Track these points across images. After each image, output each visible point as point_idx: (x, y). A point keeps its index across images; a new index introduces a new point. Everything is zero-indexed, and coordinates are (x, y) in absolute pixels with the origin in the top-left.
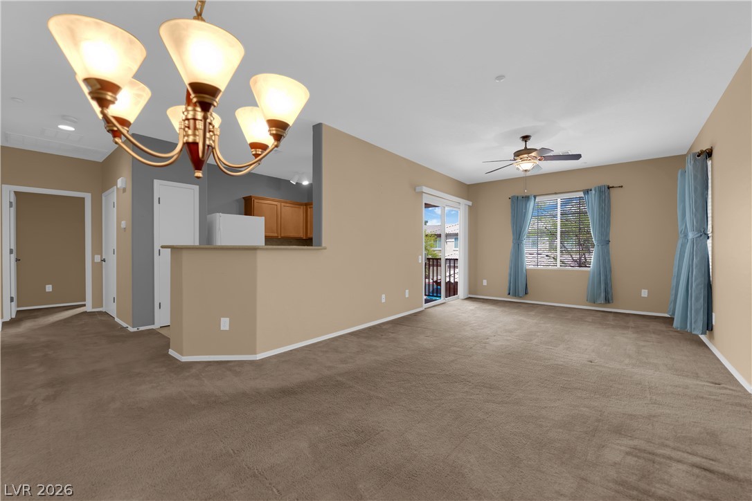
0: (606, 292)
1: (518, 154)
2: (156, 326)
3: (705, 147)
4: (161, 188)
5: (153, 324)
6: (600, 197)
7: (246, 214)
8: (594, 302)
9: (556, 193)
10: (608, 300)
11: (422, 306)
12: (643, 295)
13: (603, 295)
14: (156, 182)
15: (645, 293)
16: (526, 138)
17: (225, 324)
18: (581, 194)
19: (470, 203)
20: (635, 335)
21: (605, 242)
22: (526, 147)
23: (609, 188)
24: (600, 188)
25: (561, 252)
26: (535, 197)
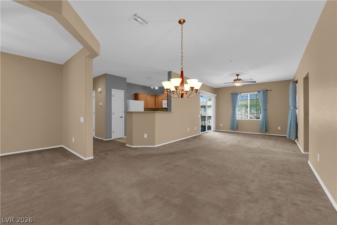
0: (266, 128)
1: (235, 80)
2: (112, 139)
3: (295, 80)
4: (114, 91)
5: (111, 138)
6: (263, 94)
7: (135, 100)
8: (261, 132)
9: (248, 92)
10: (266, 131)
11: (200, 133)
12: (279, 129)
13: (264, 129)
14: (113, 90)
15: (279, 128)
16: (238, 75)
17: (146, 136)
18: (257, 93)
19: (216, 95)
20: (274, 141)
21: (265, 110)
22: (238, 78)
23: (267, 91)
24: (264, 90)
25: (250, 113)
26: (240, 93)
